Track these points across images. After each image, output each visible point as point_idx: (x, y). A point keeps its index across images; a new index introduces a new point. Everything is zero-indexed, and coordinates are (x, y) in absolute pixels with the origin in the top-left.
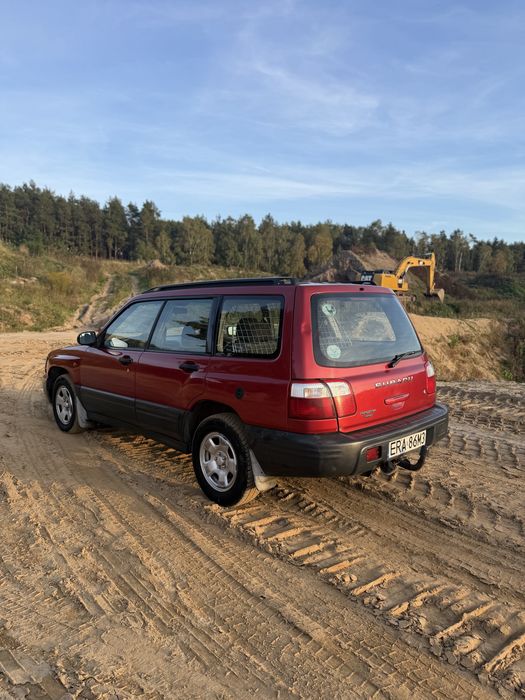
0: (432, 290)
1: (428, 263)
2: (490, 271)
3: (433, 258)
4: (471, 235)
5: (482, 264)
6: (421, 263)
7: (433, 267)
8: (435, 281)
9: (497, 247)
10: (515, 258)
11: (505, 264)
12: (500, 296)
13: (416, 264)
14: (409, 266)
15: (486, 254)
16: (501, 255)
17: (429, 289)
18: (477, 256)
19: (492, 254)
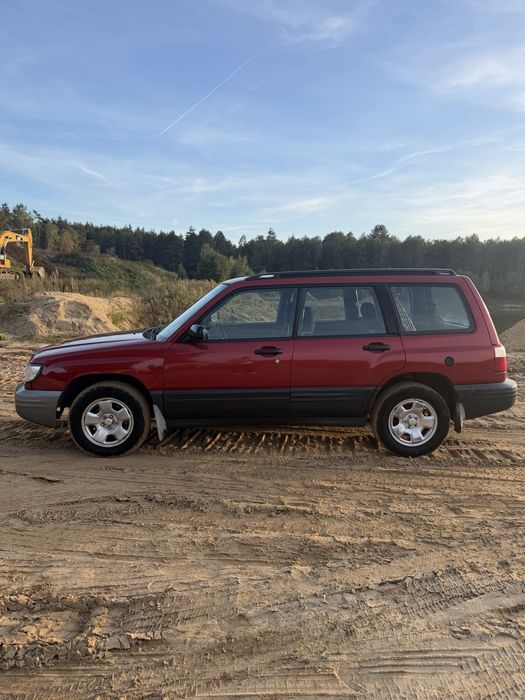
0: (32, 268)
1: (25, 239)
2: (59, 250)
3: (30, 235)
4: (35, 212)
5: (50, 242)
6: (19, 239)
7: (30, 245)
8: (33, 259)
9: (61, 225)
10: (79, 238)
11: (72, 244)
12: (83, 274)
13: (14, 240)
14: (8, 241)
15: (54, 232)
16: (67, 234)
17: (28, 267)
18: (44, 234)
19: (59, 233)
